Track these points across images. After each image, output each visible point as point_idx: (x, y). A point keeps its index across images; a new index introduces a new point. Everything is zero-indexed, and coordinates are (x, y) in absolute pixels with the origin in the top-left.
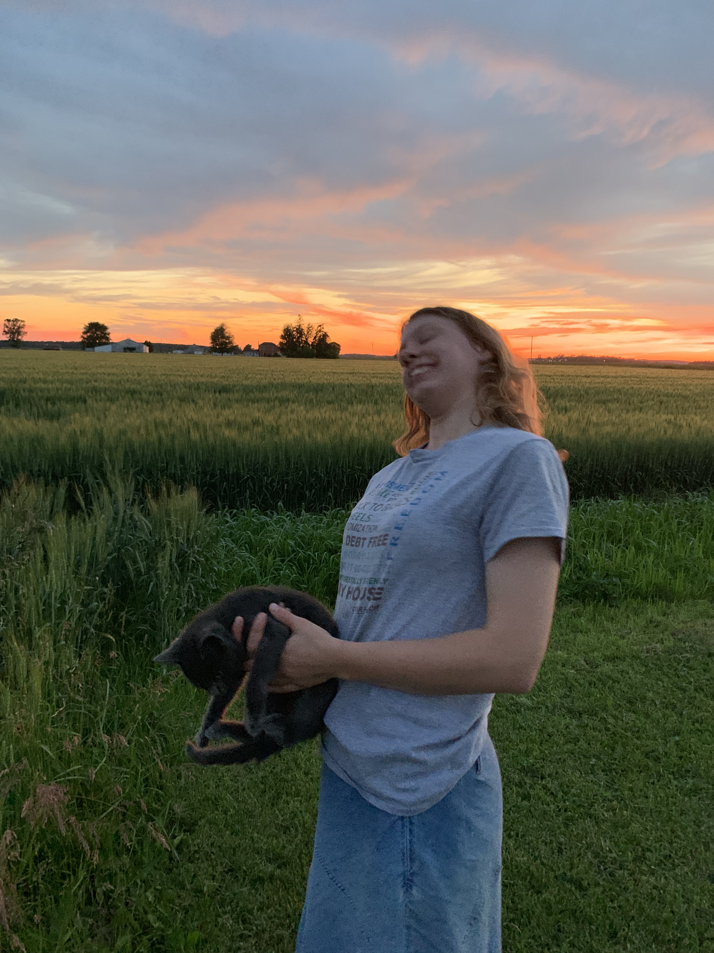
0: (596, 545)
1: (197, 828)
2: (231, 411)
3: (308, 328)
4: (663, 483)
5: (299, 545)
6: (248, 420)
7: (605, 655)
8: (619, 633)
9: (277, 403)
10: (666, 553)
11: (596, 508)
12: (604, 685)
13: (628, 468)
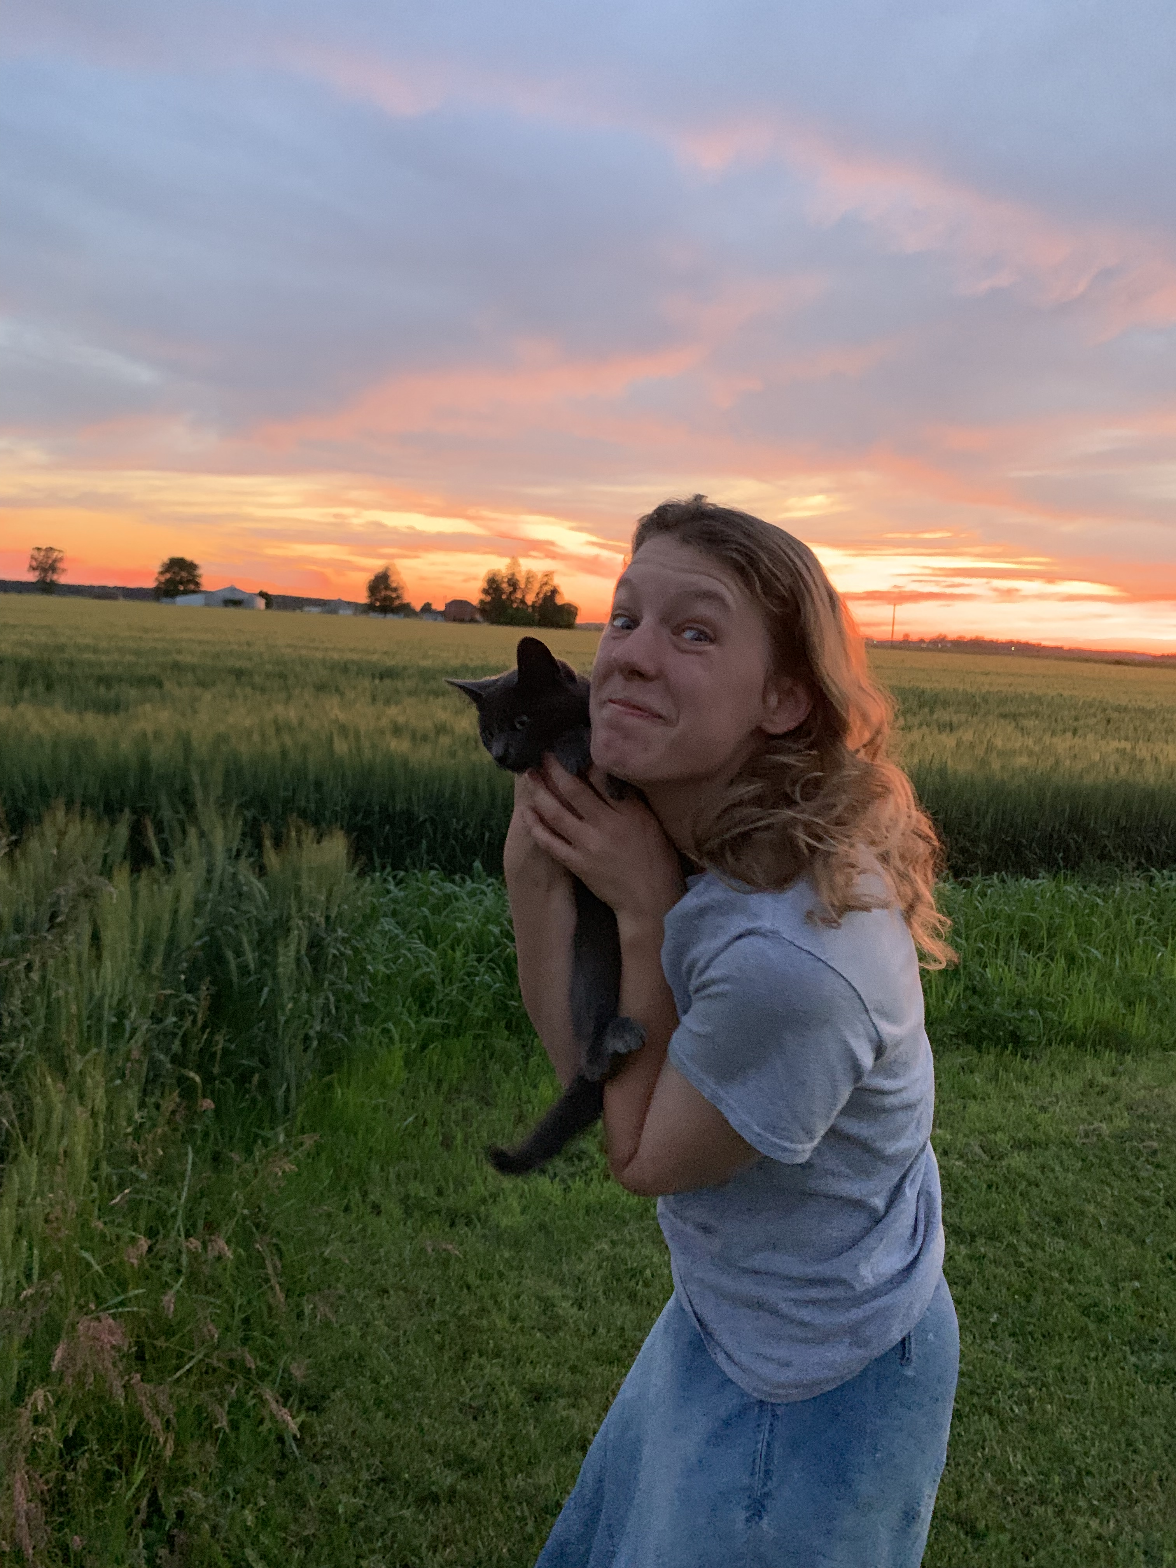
0: (1000, 954)
1: (328, 1404)
2: (400, 708)
3: (528, 578)
4: (1113, 853)
6: (429, 724)
7: (1013, 1138)
8: (1039, 1103)
10: (1117, 971)
11: (1002, 891)
12: (1013, 1188)
13: (1054, 827)
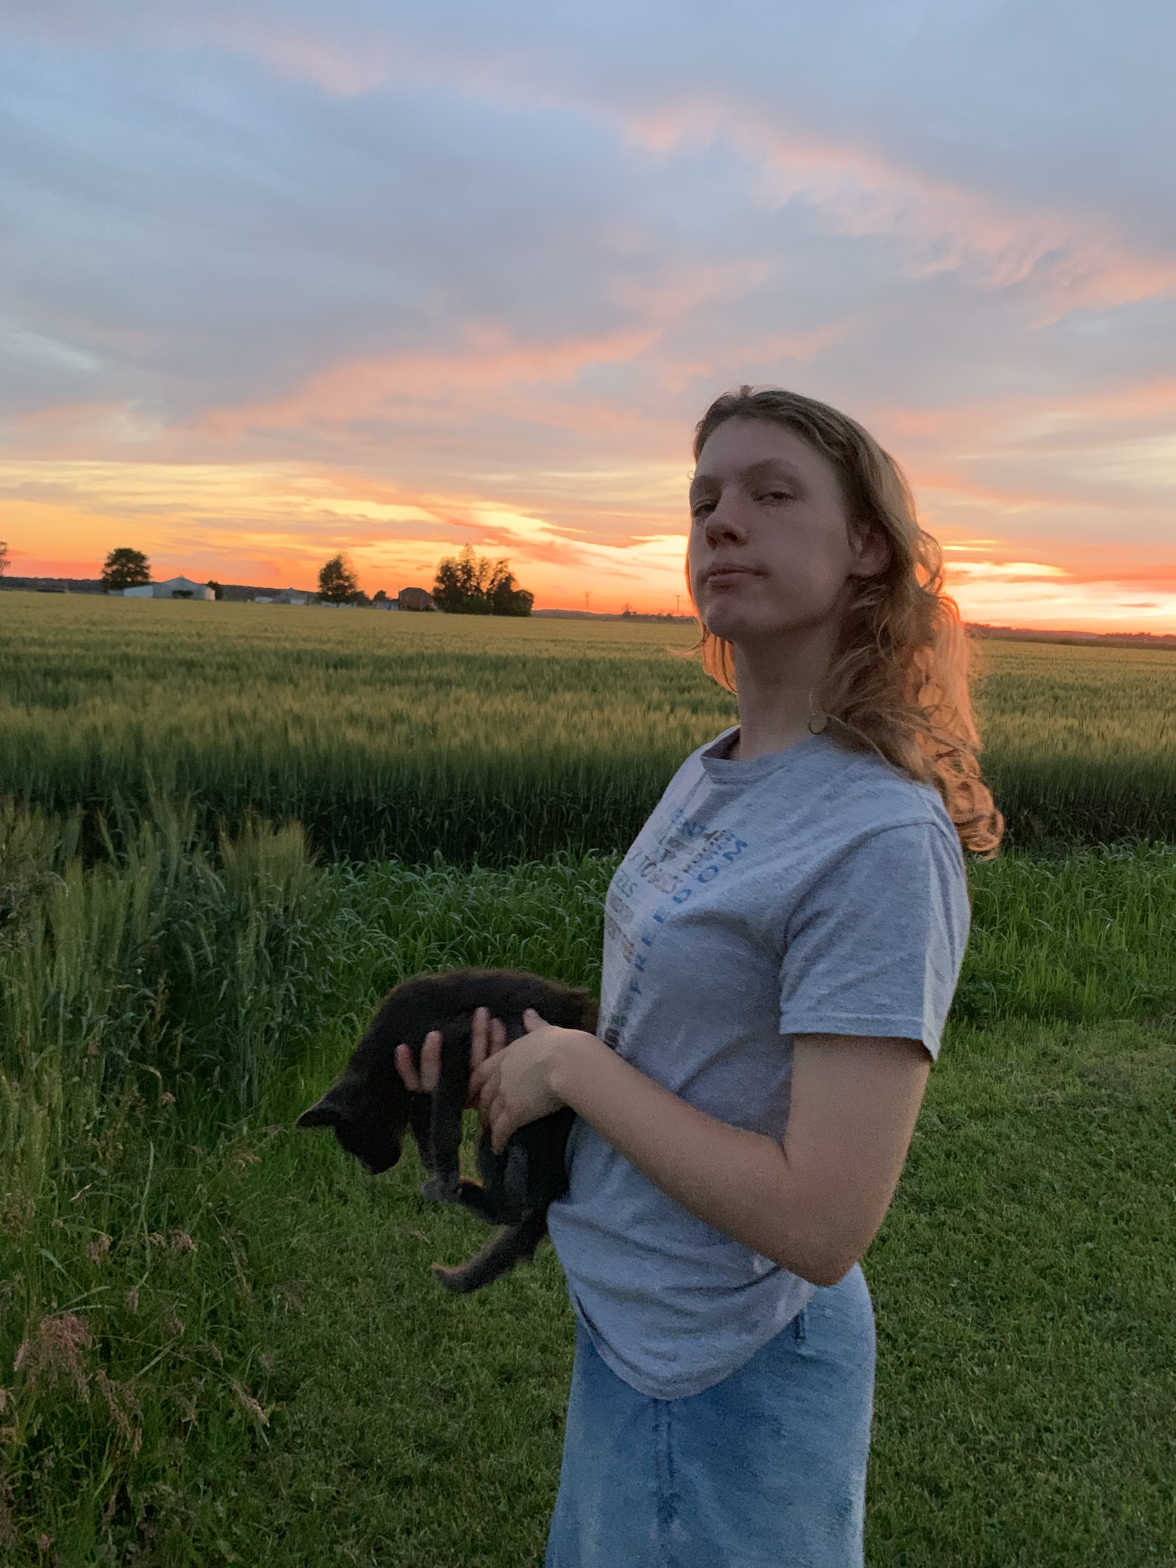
1: (298, 1393)
2: (356, 697)
3: (482, 566)
4: (1062, 828)
5: (470, 923)
6: (384, 712)
7: (971, 1108)
8: (994, 1073)
9: (431, 686)
10: (1067, 942)
12: (971, 1157)
